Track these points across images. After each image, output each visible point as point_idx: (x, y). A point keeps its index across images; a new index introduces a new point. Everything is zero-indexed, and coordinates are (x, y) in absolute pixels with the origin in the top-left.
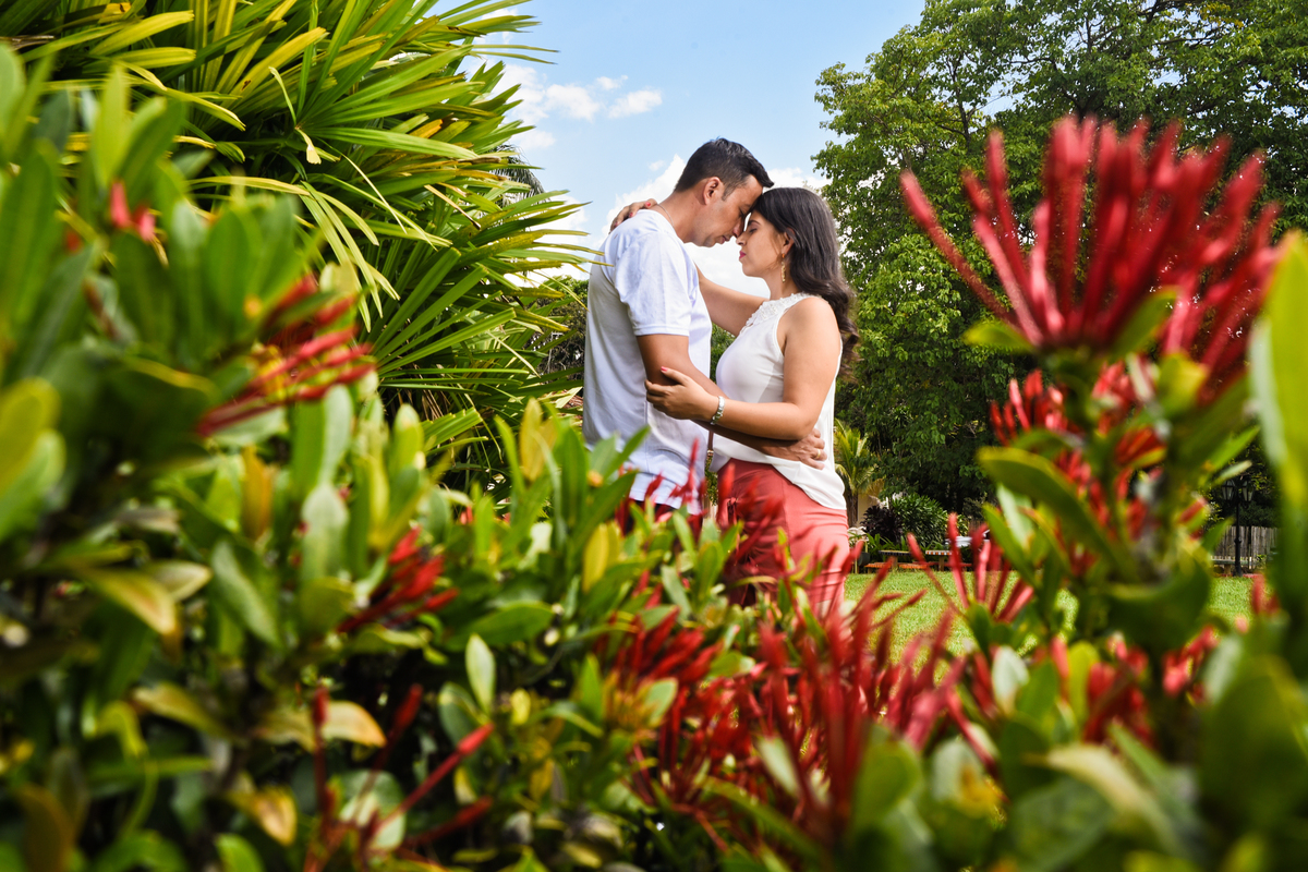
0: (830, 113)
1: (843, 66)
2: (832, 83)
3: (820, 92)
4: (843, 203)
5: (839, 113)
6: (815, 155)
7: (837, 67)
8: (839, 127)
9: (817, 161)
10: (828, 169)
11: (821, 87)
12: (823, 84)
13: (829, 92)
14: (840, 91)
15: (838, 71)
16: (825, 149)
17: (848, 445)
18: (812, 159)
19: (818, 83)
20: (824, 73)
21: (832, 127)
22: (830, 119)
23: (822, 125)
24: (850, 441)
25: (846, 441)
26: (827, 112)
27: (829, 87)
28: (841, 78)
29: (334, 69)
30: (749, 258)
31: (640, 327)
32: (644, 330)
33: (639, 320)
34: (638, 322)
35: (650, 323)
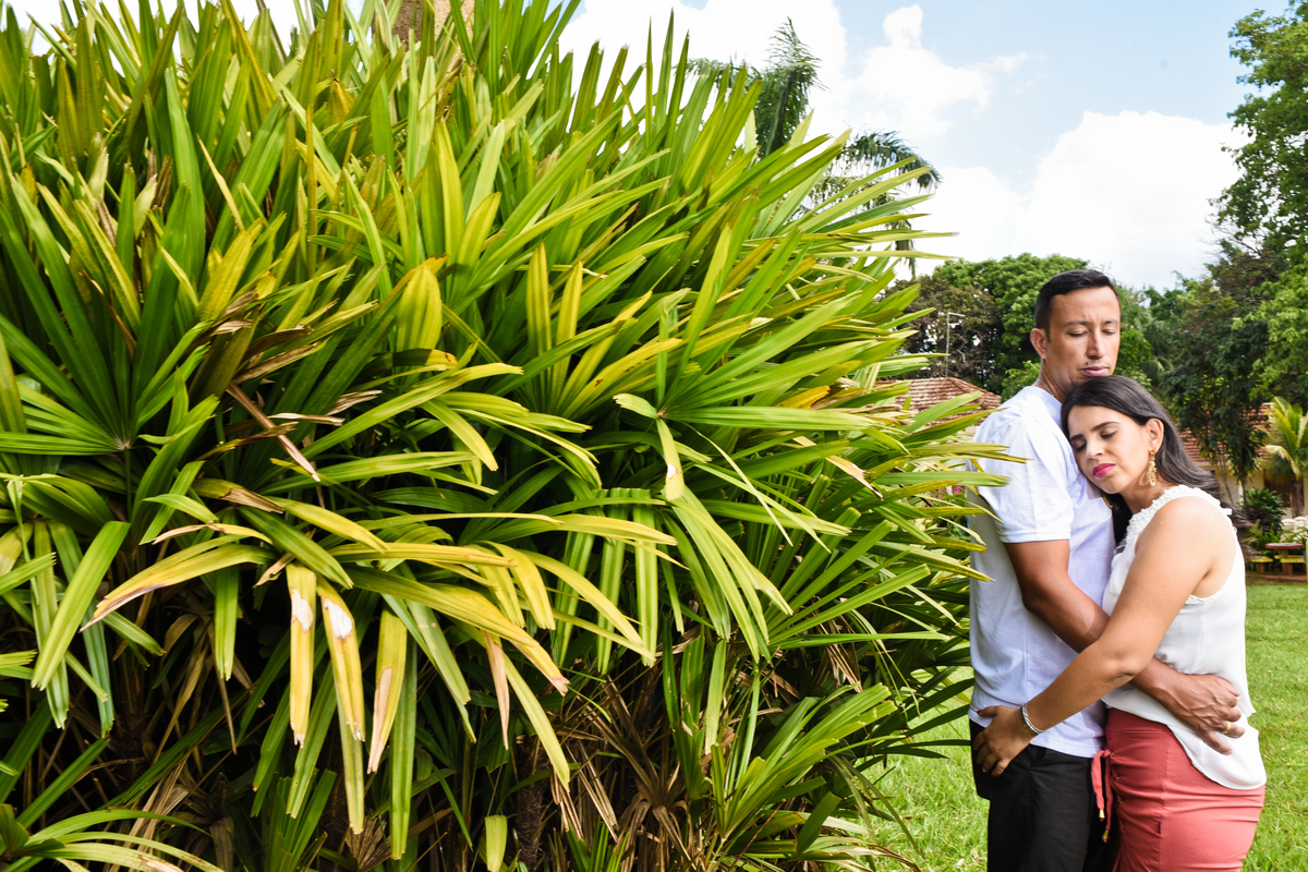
0: (1248, 64)
1: (1262, 12)
2: (1248, 34)
3: (1234, 46)
4: (1268, 161)
5: (1258, 63)
6: (1232, 111)
7: (1255, 14)
8: (1259, 78)
9: (1234, 118)
10: (1250, 125)
11: (1235, 39)
12: (1237, 35)
13: (1245, 43)
14: (1259, 42)
15: (1256, 19)
16: (1244, 103)
17: (1288, 425)
18: (1229, 115)
19: (1231, 35)
20: (1239, 24)
21: (1251, 81)
22: (1248, 71)
23: (1239, 80)
24: (1291, 420)
25: (1286, 420)
26: (1244, 65)
27: (1245, 38)
28: (1258, 27)
29: (696, 352)
30: (1122, 467)
31: (1007, 533)
32: (1014, 539)
33: (1006, 526)
34: (1004, 529)
35: (1017, 529)
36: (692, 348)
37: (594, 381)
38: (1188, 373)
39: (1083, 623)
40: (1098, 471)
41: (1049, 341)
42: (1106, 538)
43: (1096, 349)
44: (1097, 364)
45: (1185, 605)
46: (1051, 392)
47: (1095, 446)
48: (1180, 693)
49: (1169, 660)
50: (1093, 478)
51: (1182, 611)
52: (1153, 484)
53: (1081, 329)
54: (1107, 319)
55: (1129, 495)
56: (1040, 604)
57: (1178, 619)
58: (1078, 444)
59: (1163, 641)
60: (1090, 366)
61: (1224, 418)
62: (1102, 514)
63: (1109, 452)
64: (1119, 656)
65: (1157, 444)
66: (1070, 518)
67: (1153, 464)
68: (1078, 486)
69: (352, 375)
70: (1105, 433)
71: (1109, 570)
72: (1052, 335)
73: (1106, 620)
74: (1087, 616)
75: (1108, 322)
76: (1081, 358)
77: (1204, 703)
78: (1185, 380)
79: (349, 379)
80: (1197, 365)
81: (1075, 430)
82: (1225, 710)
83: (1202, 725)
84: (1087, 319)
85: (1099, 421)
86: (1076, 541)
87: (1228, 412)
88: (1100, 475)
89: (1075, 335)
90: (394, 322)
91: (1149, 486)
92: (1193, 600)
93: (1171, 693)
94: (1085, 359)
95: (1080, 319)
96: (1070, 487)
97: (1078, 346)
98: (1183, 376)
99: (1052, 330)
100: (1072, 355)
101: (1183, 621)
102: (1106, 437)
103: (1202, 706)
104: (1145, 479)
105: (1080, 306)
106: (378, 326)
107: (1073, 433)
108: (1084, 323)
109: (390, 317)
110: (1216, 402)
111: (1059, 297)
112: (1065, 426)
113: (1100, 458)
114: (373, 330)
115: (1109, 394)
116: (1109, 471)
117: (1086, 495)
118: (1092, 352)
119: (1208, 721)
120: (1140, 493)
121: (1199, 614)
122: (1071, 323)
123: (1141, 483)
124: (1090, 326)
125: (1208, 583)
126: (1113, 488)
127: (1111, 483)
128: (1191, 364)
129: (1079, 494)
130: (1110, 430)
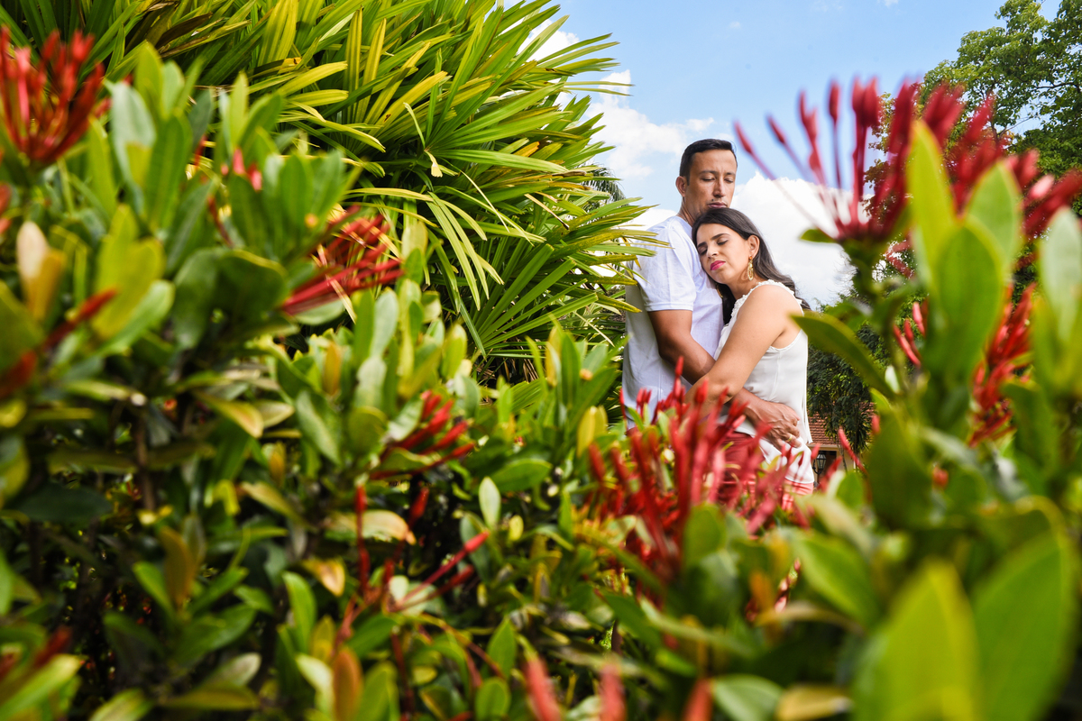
8: (884, 147)
14: (885, 116)
29: (455, 103)
30: (730, 264)
31: (651, 304)
32: (654, 308)
33: (650, 299)
34: (649, 301)
35: (658, 301)
36: (452, 100)
37: (384, 116)
38: (820, 369)
39: (698, 364)
40: (714, 266)
41: (688, 184)
42: (718, 315)
43: (720, 190)
44: (719, 201)
45: (766, 354)
46: (686, 220)
47: (713, 249)
48: (761, 411)
49: (755, 390)
50: (711, 272)
51: (764, 357)
52: (751, 279)
53: (711, 176)
54: (728, 171)
55: (734, 287)
56: (669, 352)
57: (760, 363)
58: (702, 249)
59: (751, 379)
60: (715, 202)
61: (845, 405)
62: (716, 300)
63: (722, 253)
64: (721, 381)
65: (754, 253)
66: (693, 297)
67: (751, 266)
68: (701, 278)
69: (228, 72)
70: (720, 241)
71: (719, 336)
72: (691, 180)
73: (713, 362)
74: (702, 360)
75: (729, 174)
76: (709, 196)
77: (776, 419)
78: (817, 374)
79: (226, 74)
80: (827, 363)
81: (700, 240)
82: (790, 425)
83: (774, 434)
84: (715, 170)
85: (716, 233)
86: (696, 316)
87: (848, 400)
88: (715, 269)
89: (707, 180)
90: (260, 41)
91: (748, 280)
92: (772, 349)
93: (755, 411)
94: (712, 197)
95: (710, 169)
96: (695, 278)
97: (708, 188)
98: (816, 371)
99: (691, 177)
100: (703, 194)
101: (765, 364)
102: (721, 244)
103: (774, 420)
104: (746, 276)
105: (711, 161)
106: (248, 41)
107: (699, 242)
108: (712, 172)
109: (258, 36)
110: (840, 393)
111: (698, 154)
112: (695, 239)
113: (715, 257)
114: (245, 43)
115: (725, 216)
116: (721, 266)
117: (705, 284)
118: (717, 192)
119: (777, 431)
120: (742, 286)
121: (776, 359)
122: (704, 172)
123: (742, 277)
124: (716, 175)
125: (782, 339)
126: (724, 278)
127: (722, 274)
128: (822, 362)
129: (700, 284)
130: (724, 240)
